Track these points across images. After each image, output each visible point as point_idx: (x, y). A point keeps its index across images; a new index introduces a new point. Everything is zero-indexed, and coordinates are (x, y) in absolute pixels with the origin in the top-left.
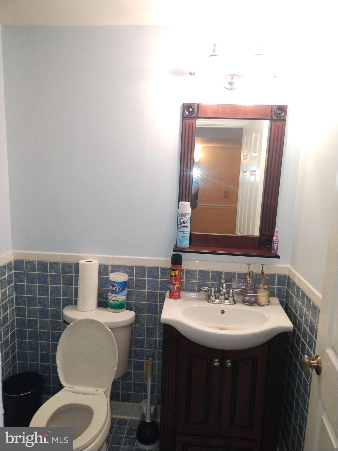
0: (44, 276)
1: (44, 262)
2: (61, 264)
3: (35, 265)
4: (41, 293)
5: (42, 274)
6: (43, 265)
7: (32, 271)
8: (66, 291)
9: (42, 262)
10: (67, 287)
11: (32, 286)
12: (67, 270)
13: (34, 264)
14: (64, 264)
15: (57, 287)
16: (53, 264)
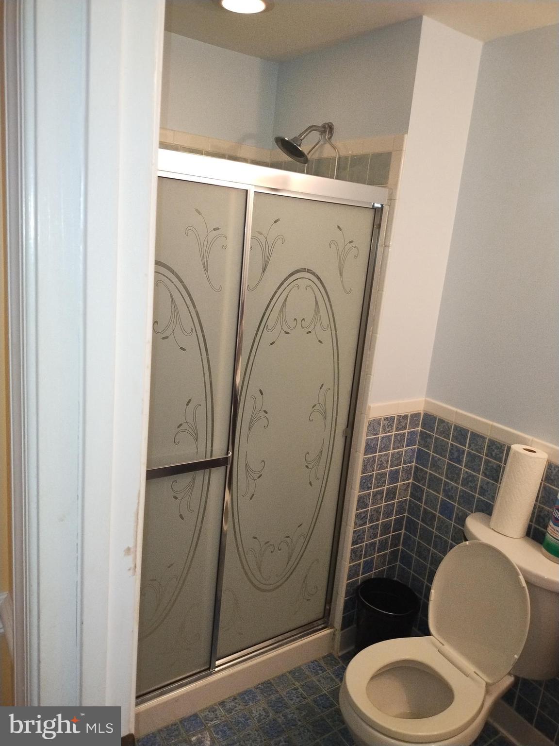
0: (458, 450)
1: (464, 430)
2: (487, 440)
3: (450, 429)
4: (449, 476)
5: (457, 447)
6: (461, 433)
7: (444, 437)
8: (485, 487)
9: (461, 428)
10: (488, 483)
11: (439, 459)
12: (494, 454)
13: (448, 427)
14: (492, 443)
15: (473, 476)
16: (476, 436)
